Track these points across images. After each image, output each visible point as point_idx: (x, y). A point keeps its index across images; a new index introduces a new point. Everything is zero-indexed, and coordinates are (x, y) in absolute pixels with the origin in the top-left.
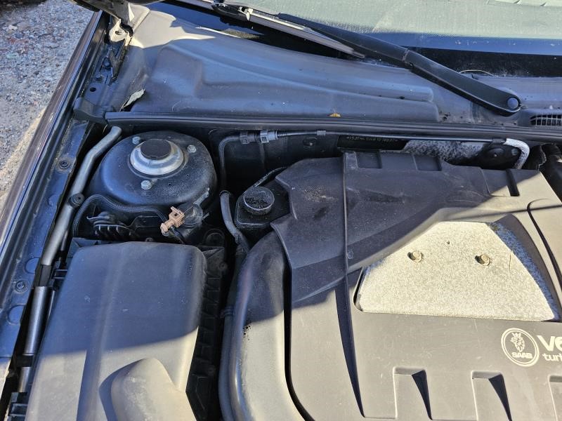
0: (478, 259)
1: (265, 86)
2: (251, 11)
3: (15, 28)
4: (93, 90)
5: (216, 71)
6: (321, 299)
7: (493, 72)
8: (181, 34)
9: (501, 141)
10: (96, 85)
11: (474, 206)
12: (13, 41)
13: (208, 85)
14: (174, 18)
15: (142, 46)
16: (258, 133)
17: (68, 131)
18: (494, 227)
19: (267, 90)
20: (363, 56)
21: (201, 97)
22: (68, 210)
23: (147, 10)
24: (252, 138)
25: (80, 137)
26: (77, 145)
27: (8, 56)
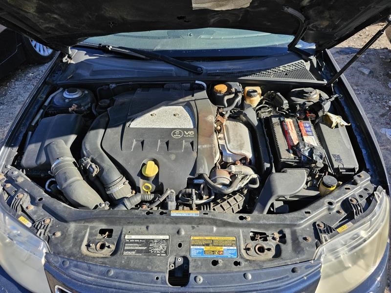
0: (174, 115)
1: (114, 70)
2: (111, 47)
3: (33, 75)
4: (54, 76)
5: (97, 67)
6: (118, 126)
7: (197, 61)
8: (88, 57)
9: (193, 82)
10: (55, 75)
11: (176, 100)
12: (31, 80)
13: (93, 71)
14: (86, 52)
15: (74, 63)
16: (109, 85)
17: (44, 89)
18: (184, 107)
19: (114, 72)
20: (149, 58)
21: (91, 76)
22: (42, 111)
23: (77, 51)
24: (107, 87)
25: (48, 90)
26: (46, 92)
27: (28, 87)
